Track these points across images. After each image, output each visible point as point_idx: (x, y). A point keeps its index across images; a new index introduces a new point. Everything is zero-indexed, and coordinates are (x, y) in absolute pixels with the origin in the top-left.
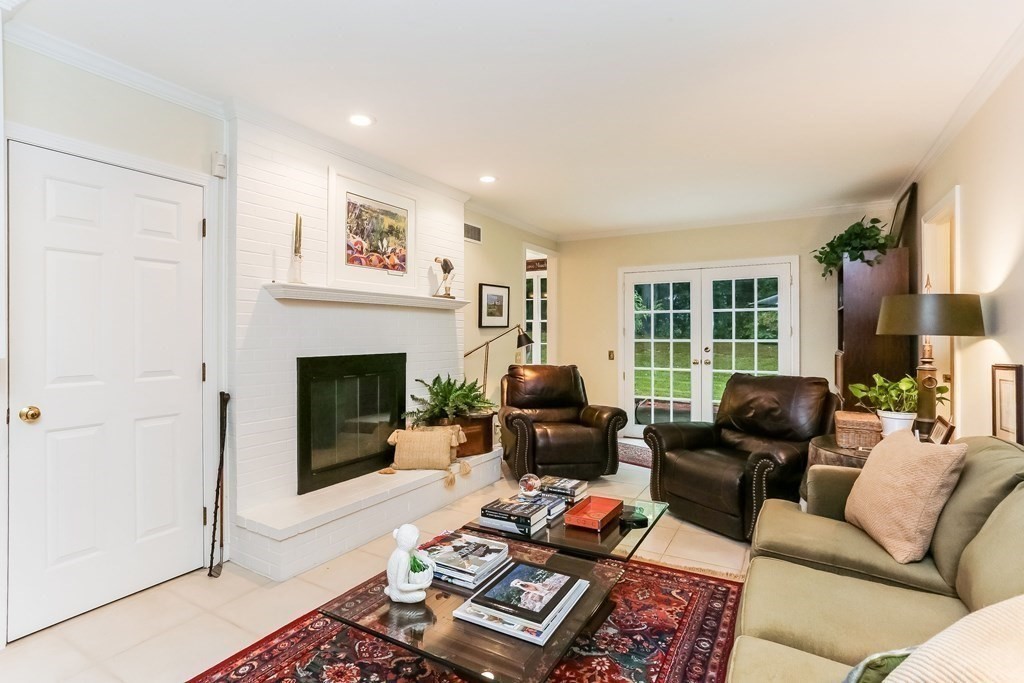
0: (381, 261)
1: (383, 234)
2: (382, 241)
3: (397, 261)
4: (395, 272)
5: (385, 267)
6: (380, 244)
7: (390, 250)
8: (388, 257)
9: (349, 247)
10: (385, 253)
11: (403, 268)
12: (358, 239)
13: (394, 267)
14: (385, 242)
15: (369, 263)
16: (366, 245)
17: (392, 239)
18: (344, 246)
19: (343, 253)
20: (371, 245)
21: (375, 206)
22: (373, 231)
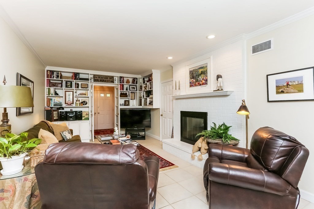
0: (199, 83)
1: (199, 75)
2: (199, 77)
3: (204, 82)
4: (204, 86)
5: (200, 85)
6: (198, 79)
7: (202, 79)
8: (201, 82)
9: (190, 83)
10: (200, 81)
11: (206, 84)
12: (192, 80)
13: (203, 84)
14: (200, 77)
15: (196, 85)
16: (194, 81)
17: (202, 75)
18: (189, 83)
19: (189, 84)
20: (196, 80)
21: (196, 68)
22: (196, 76)
